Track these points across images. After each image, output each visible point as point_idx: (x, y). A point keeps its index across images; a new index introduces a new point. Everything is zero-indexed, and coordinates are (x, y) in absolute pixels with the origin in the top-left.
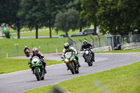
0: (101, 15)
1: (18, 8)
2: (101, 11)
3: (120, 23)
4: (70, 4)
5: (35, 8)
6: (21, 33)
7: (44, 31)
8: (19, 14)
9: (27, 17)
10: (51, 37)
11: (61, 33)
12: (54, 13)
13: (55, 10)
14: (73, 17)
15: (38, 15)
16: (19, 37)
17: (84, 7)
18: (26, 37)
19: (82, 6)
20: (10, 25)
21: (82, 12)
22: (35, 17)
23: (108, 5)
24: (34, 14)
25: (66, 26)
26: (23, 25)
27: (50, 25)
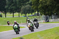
0: (40, 8)
1: (5, 4)
2: (40, 6)
3: (48, 11)
4: (27, 3)
5: (12, 4)
6: (7, 15)
7: (16, 14)
8: (6, 7)
9: (9, 8)
10: (19, 17)
11: (24, 15)
12: (20, 6)
13: (21, 5)
14: (29, 8)
15: (14, 7)
16: (6, 17)
17: (33, 4)
18: (9, 17)
19: (32, 3)
20: (2, 12)
21: (32, 6)
22: (13, 8)
23: (43, 3)
24: (12, 7)
25: (25, 12)
26: (8, 12)
27: (19, 12)
